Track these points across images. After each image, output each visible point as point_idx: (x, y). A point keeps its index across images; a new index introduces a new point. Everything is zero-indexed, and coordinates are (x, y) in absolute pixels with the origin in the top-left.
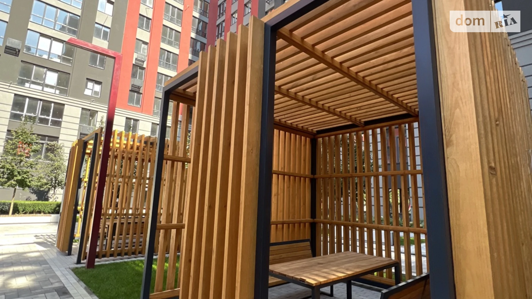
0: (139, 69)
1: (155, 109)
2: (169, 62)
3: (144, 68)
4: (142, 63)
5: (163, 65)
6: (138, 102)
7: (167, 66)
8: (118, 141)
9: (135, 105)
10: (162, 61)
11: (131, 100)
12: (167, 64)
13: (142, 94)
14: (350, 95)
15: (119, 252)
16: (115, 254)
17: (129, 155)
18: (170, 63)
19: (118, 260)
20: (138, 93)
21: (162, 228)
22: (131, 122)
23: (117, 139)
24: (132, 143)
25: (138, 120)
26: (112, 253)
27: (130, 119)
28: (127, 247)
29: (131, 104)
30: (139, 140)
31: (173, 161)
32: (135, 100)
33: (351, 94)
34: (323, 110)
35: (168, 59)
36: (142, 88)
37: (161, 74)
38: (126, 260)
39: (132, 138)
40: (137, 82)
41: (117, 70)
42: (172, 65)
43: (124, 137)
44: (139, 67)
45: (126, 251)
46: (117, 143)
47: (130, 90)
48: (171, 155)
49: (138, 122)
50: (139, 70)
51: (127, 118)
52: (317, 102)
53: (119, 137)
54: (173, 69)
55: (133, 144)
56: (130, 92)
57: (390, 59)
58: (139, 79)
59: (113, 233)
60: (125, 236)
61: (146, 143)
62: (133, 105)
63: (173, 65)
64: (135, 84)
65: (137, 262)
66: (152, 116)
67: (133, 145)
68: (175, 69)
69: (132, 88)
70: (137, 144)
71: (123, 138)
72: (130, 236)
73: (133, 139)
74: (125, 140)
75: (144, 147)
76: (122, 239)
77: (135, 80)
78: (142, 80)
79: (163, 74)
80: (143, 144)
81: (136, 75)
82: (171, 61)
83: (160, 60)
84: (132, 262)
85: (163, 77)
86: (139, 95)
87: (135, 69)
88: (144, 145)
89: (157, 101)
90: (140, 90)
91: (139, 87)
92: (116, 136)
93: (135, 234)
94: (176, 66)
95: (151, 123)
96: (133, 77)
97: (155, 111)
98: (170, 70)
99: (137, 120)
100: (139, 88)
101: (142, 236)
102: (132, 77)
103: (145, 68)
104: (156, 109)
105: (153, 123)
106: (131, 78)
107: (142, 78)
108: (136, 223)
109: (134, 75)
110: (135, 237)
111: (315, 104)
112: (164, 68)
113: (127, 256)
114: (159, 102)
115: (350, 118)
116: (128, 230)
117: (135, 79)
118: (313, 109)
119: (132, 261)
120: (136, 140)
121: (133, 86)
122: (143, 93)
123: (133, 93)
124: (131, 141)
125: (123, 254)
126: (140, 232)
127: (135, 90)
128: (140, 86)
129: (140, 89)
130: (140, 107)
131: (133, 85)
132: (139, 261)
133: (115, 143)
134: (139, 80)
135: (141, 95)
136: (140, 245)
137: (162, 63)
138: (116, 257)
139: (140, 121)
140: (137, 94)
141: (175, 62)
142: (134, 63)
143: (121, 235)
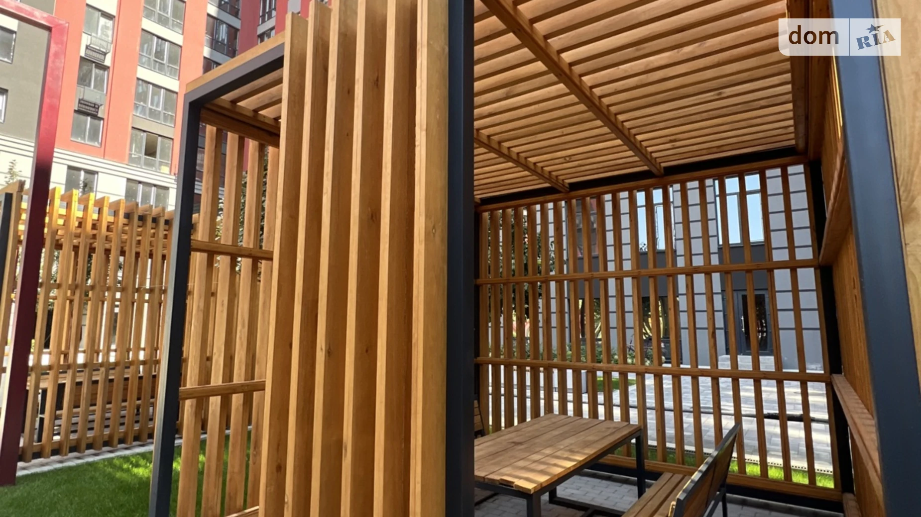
0: (94, 69)
1: (133, 152)
2: (163, 59)
3: (105, 68)
4: (102, 57)
5: (149, 65)
6: (94, 135)
7: (158, 65)
8: (63, 211)
9: (87, 142)
10: (144, 54)
11: (78, 130)
12: (157, 62)
13: (103, 119)
14: (563, 132)
15: (74, 443)
16: (65, 449)
17: (75, 241)
18: (165, 62)
19: (72, 461)
20: (95, 117)
21: (190, 395)
22: (80, 175)
23: (61, 206)
24: (95, 216)
25: (97, 173)
26: (56, 447)
27: (79, 169)
28: (92, 429)
29: (79, 140)
30: (113, 211)
31: (212, 253)
32: (88, 131)
33: (564, 129)
34: (509, 158)
35: (159, 54)
36: (101, 108)
37: (143, 80)
38: (91, 459)
39: (95, 205)
40: (91, 94)
41: (56, 55)
42: (168, 66)
43: (77, 203)
44: (94, 65)
45: (90, 441)
46: (61, 216)
47: (75, 111)
48: (206, 239)
49: (96, 176)
50: (95, 71)
51: (70, 168)
52: (500, 143)
53: (65, 204)
54: (170, 74)
55: (99, 217)
56: (76, 115)
57: (657, 64)
58: (95, 87)
59: (59, 405)
60: (87, 409)
61: (128, 216)
62: (82, 142)
63: (171, 65)
64: (87, 98)
65: (117, 462)
66: (127, 165)
67: (98, 220)
68: (177, 74)
69: (78, 107)
70: (107, 218)
71: (75, 205)
72: (98, 408)
73: (97, 209)
74: (79, 210)
75: (124, 224)
76: (80, 415)
77: (86, 91)
78: (103, 91)
79: (149, 83)
80: (122, 220)
81: (87, 81)
82: (165, 57)
83: (141, 53)
84: (106, 463)
85: (147, 88)
86: (96, 122)
87: (85, 68)
88: (125, 221)
89: (136, 135)
90: (97, 112)
91: (95, 104)
92: (57, 202)
93: (110, 403)
94: (178, 68)
95: (125, 179)
96: (81, 84)
97: (133, 156)
98: (165, 75)
99: (93, 173)
100: (96, 107)
101: (125, 407)
102: (78, 83)
103: (108, 68)
104: (135, 151)
105: (129, 180)
106: (76, 84)
107: (103, 86)
108: (111, 381)
109: (83, 80)
110: (110, 409)
111: (496, 146)
112: (151, 70)
113: (92, 451)
114: (142, 137)
115: (548, 177)
116: (94, 395)
117: (86, 87)
118: (493, 155)
119: (104, 460)
120: (106, 210)
121: (81, 102)
122: (105, 117)
123: (82, 117)
124: (94, 212)
125: (83, 446)
126: (120, 398)
127: (88, 110)
128: (98, 102)
129: (98, 108)
130: (99, 146)
131: (82, 100)
132: (122, 460)
133: (55, 215)
134: (95, 90)
135: (102, 122)
136: (122, 424)
137: (144, 60)
138: (66, 455)
139: (100, 174)
140: (93, 120)
141: (173, 59)
142: (82, 54)
143: (77, 406)
